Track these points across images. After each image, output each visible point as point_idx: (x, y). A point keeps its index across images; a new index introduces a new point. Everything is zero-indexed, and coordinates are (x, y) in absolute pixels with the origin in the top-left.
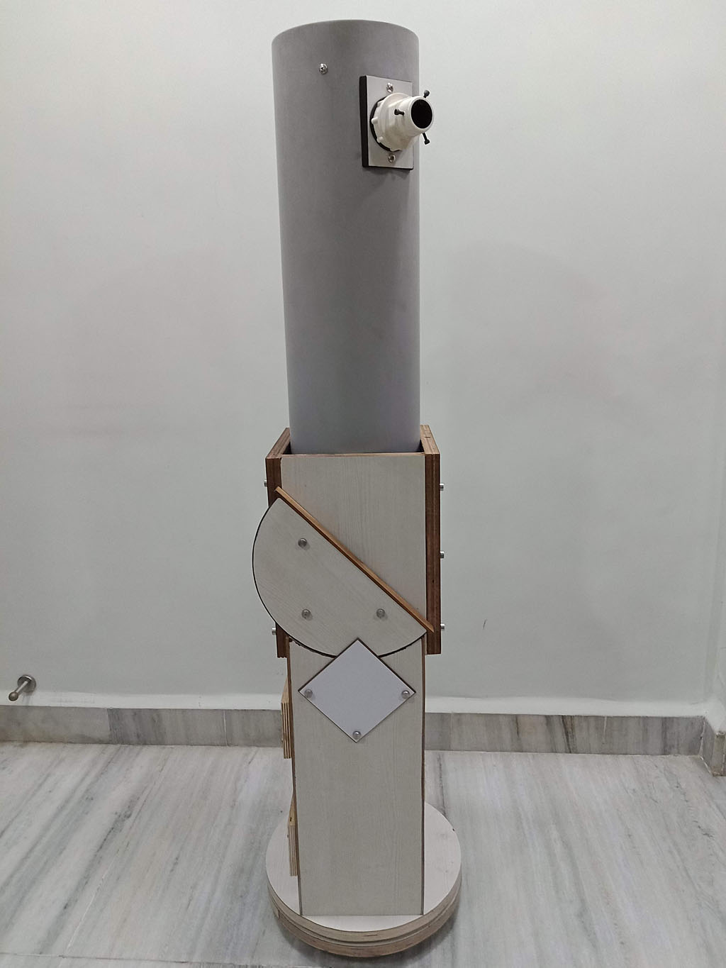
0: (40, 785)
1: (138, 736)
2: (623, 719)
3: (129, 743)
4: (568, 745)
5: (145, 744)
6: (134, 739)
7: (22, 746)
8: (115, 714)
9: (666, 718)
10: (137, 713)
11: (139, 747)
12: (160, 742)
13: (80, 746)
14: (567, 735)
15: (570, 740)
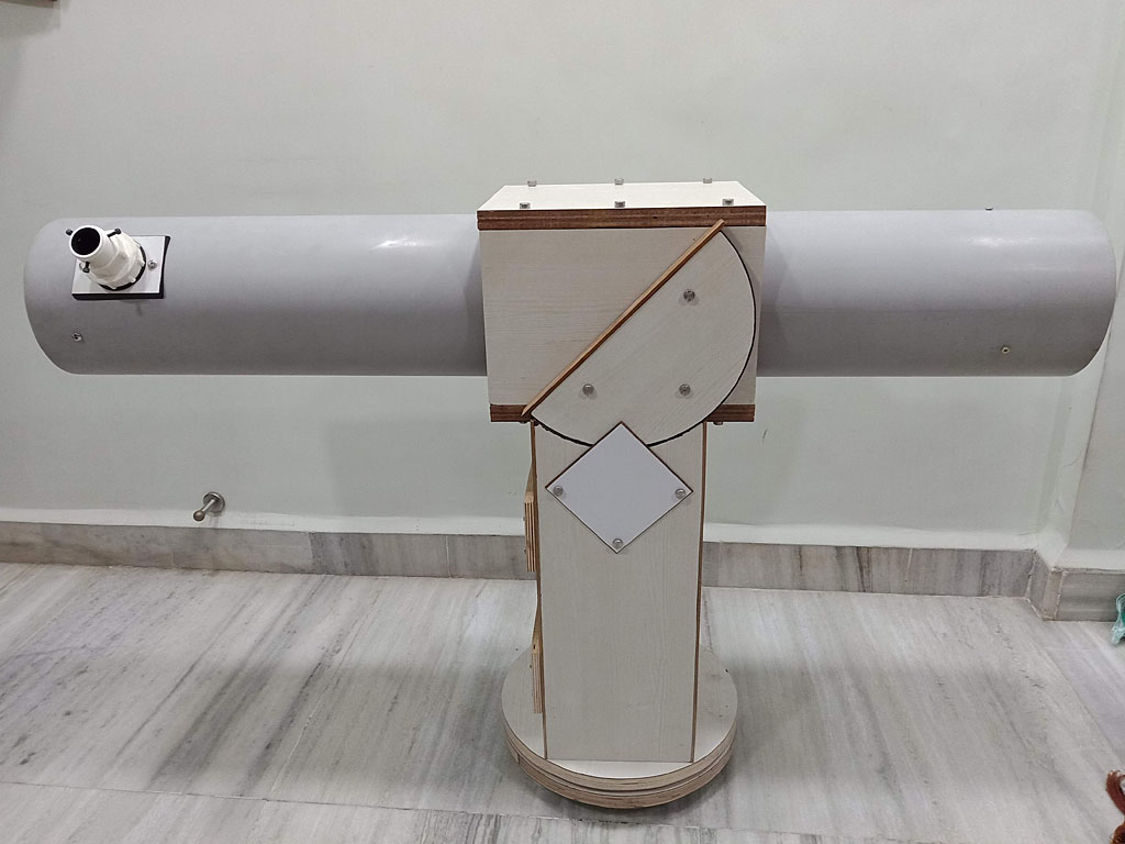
0: (235, 617)
1: (346, 565)
2: (932, 552)
3: (336, 573)
4: (863, 583)
5: (354, 574)
6: (341, 568)
7: (212, 575)
8: (318, 539)
9: (987, 551)
10: (344, 537)
11: (347, 578)
12: (372, 572)
13: (279, 575)
14: (861, 570)
15: (865, 576)
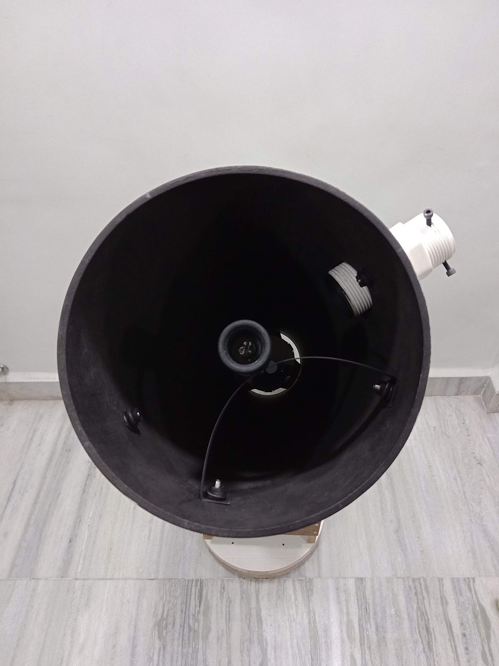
0: (32, 439)
2: (433, 379)
7: (10, 404)
9: (461, 378)
